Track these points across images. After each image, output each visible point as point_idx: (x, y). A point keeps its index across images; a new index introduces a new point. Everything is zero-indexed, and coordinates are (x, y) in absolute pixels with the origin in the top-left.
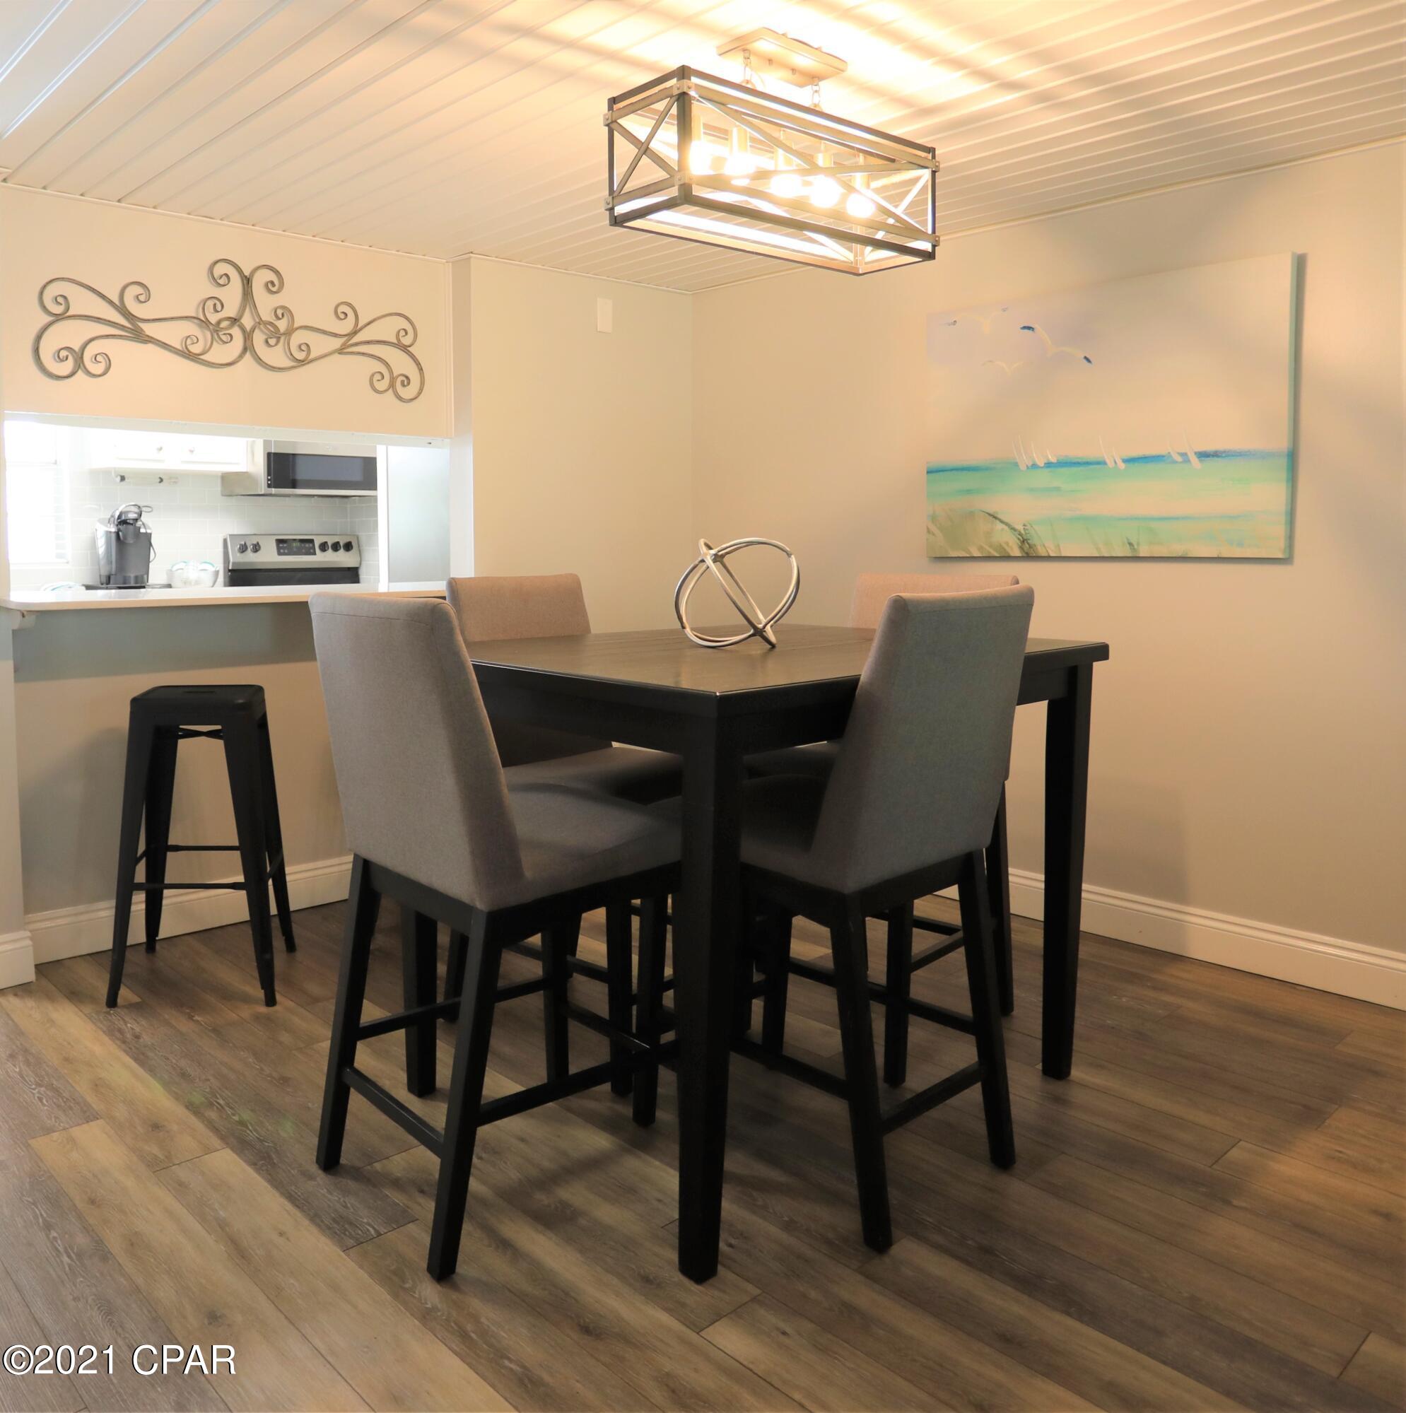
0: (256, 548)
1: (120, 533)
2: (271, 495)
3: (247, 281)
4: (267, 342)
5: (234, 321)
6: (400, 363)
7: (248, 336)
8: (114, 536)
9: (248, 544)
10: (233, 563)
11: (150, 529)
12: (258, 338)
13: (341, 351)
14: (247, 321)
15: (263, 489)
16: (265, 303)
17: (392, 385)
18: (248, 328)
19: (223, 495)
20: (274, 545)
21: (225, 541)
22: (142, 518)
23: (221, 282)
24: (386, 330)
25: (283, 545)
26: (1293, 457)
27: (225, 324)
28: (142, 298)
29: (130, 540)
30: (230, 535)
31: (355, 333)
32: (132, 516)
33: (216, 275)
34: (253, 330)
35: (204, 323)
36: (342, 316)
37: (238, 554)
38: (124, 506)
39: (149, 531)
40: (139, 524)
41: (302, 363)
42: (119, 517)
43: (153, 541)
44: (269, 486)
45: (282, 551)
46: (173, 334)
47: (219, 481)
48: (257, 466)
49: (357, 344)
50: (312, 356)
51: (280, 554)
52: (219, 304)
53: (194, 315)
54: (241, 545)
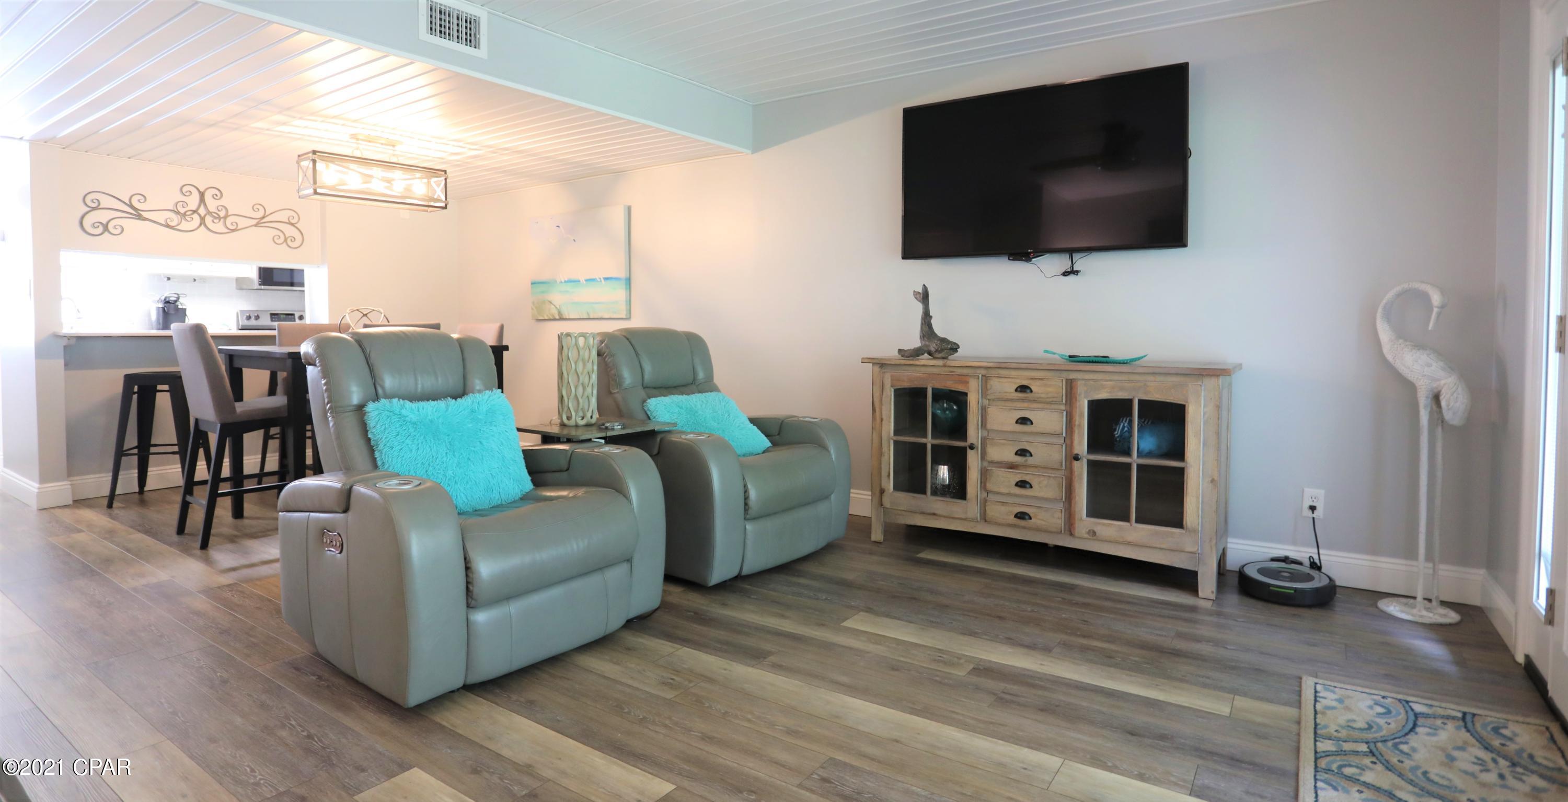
0: (257, 318)
1: (165, 308)
2: (261, 289)
3: (202, 195)
4: (213, 221)
5: (194, 212)
6: (290, 231)
7: (203, 219)
8: (161, 310)
9: (251, 315)
10: (242, 326)
11: (185, 306)
12: (208, 220)
13: (256, 225)
14: (202, 211)
15: (256, 286)
16: (212, 204)
17: (286, 240)
18: (202, 215)
19: (238, 289)
20: (269, 316)
21: (237, 314)
22: (180, 300)
23: (187, 194)
24: (283, 217)
25: (274, 316)
26: (629, 281)
27: (188, 213)
28: (141, 201)
29: (172, 312)
30: (241, 311)
31: (263, 217)
32: (173, 299)
33: (184, 192)
34: (205, 216)
35: (178, 213)
36: (257, 210)
37: (246, 321)
38: (168, 293)
39: (184, 307)
40: (178, 303)
41: (233, 231)
42: (165, 299)
43: (187, 313)
44: (260, 285)
45: (274, 319)
46: (161, 217)
47: (234, 282)
48: (254, 275)
49: (265, 223)
50: (238, 228)
51: (272, 321)
52: (185, 204)
53: (172, 209)
54: (247, 316)
